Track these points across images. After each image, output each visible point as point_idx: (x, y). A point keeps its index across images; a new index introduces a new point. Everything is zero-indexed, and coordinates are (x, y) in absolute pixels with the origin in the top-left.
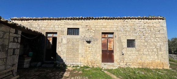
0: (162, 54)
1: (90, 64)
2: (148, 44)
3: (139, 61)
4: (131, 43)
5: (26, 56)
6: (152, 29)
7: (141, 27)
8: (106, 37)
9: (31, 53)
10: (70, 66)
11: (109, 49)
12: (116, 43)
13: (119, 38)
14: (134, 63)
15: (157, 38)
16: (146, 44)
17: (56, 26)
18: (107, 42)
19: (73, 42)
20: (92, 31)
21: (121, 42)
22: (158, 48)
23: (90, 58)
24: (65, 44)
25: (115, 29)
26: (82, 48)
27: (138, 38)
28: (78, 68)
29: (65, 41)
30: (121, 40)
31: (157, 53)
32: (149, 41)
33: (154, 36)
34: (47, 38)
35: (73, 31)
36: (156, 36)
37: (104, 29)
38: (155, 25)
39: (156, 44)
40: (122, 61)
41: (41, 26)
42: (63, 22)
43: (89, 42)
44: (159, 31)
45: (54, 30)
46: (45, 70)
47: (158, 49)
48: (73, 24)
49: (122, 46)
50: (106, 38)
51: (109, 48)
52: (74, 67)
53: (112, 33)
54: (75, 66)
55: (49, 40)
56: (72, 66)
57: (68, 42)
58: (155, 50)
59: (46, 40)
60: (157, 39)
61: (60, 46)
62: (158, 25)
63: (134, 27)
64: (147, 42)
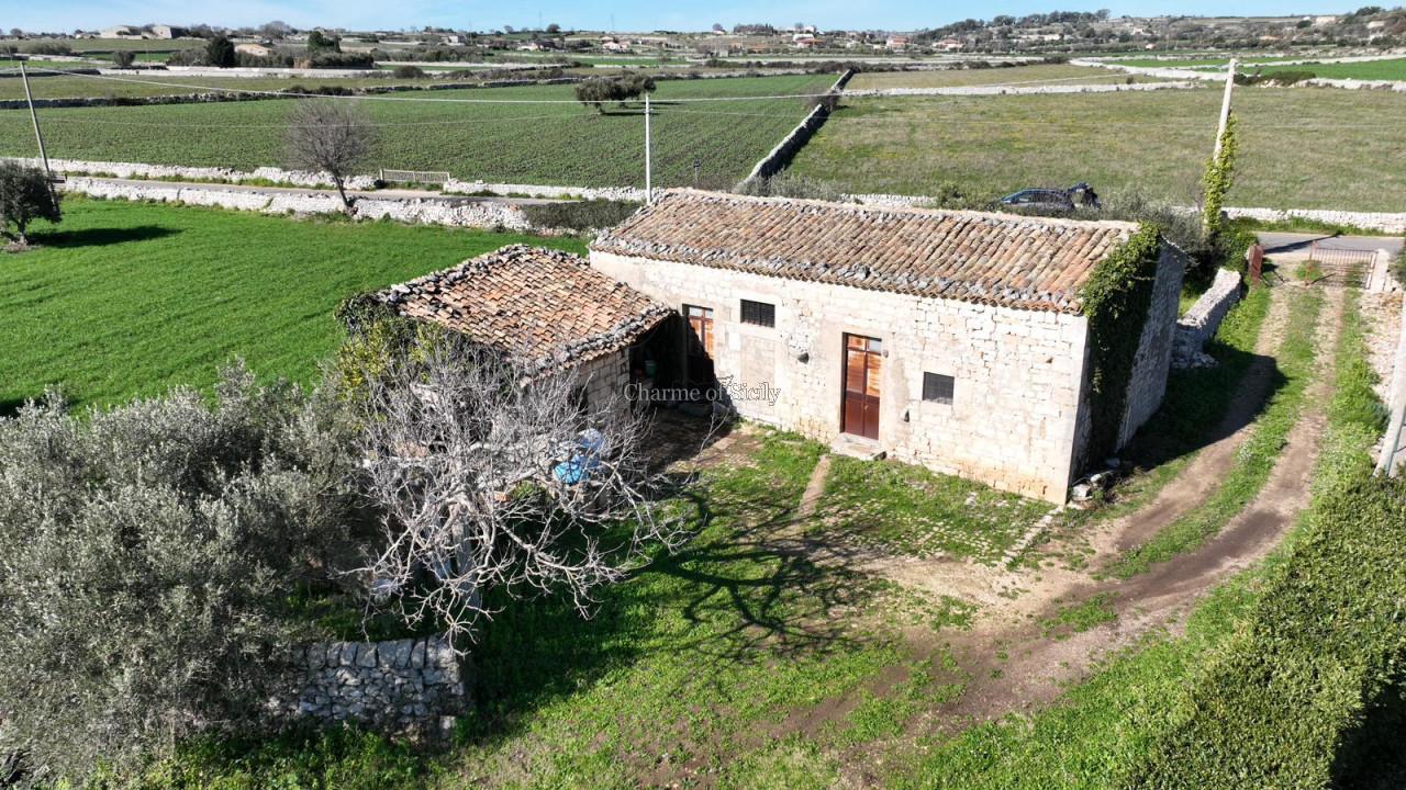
0: (1044, 449)
1: (807, 429)
2: (997, 402)
3: (960, 454)
4: (938, 387)
5: (640, 372)
6: (1023, 348)
7: (977, 334)
8: (863, 347)
9: (650, 365)
10: (752, 423)
11: (869, 393)
12: (888, 376)
13: (899, 362)
14: (943, 458)
15: (1035, 387)
16: (991, 400)
17: (709, 289)
18: (866, 367)
19: (758, 351)
20: (812, 320)
21: (903, 378)
22: (1032, 422)
23: (807, 411)
24: (735, 352)
25: (885, 327)
26: (784, 375)
27: (964, 373)
28: (769, 433)
29: (735, 342)
30: (903, 372)
31: (1025, 442)
32: (1006, 390)
33: (1025, 376)
34: (688, 320)
35: (759, 313)
36: (1034, 381)
37: (849, 320)
38: (1038, 333)
39: (1030, 409)
40: (902, 443)
41: (668, 280)
42: (726, 275)
43: (805, 358)
44: (1050, 361)
45: (703, 301)
46: (682, 423)
47: (1031, 426)
48: (757, 289)
49: (907, 392)
50: (862, 351)
51: (871, 388)
52: (760, 426)
53: (880, 340)
54: (765, 424)
55: (694, 329)
56: (757, 423)
57: (744, 348)
58: (1023, 429)
59: (684, 327)
60: (1036, 392)
61: (724, 355)
62: (1051, 335)
63: (953, 331)
64: (994, 392)
